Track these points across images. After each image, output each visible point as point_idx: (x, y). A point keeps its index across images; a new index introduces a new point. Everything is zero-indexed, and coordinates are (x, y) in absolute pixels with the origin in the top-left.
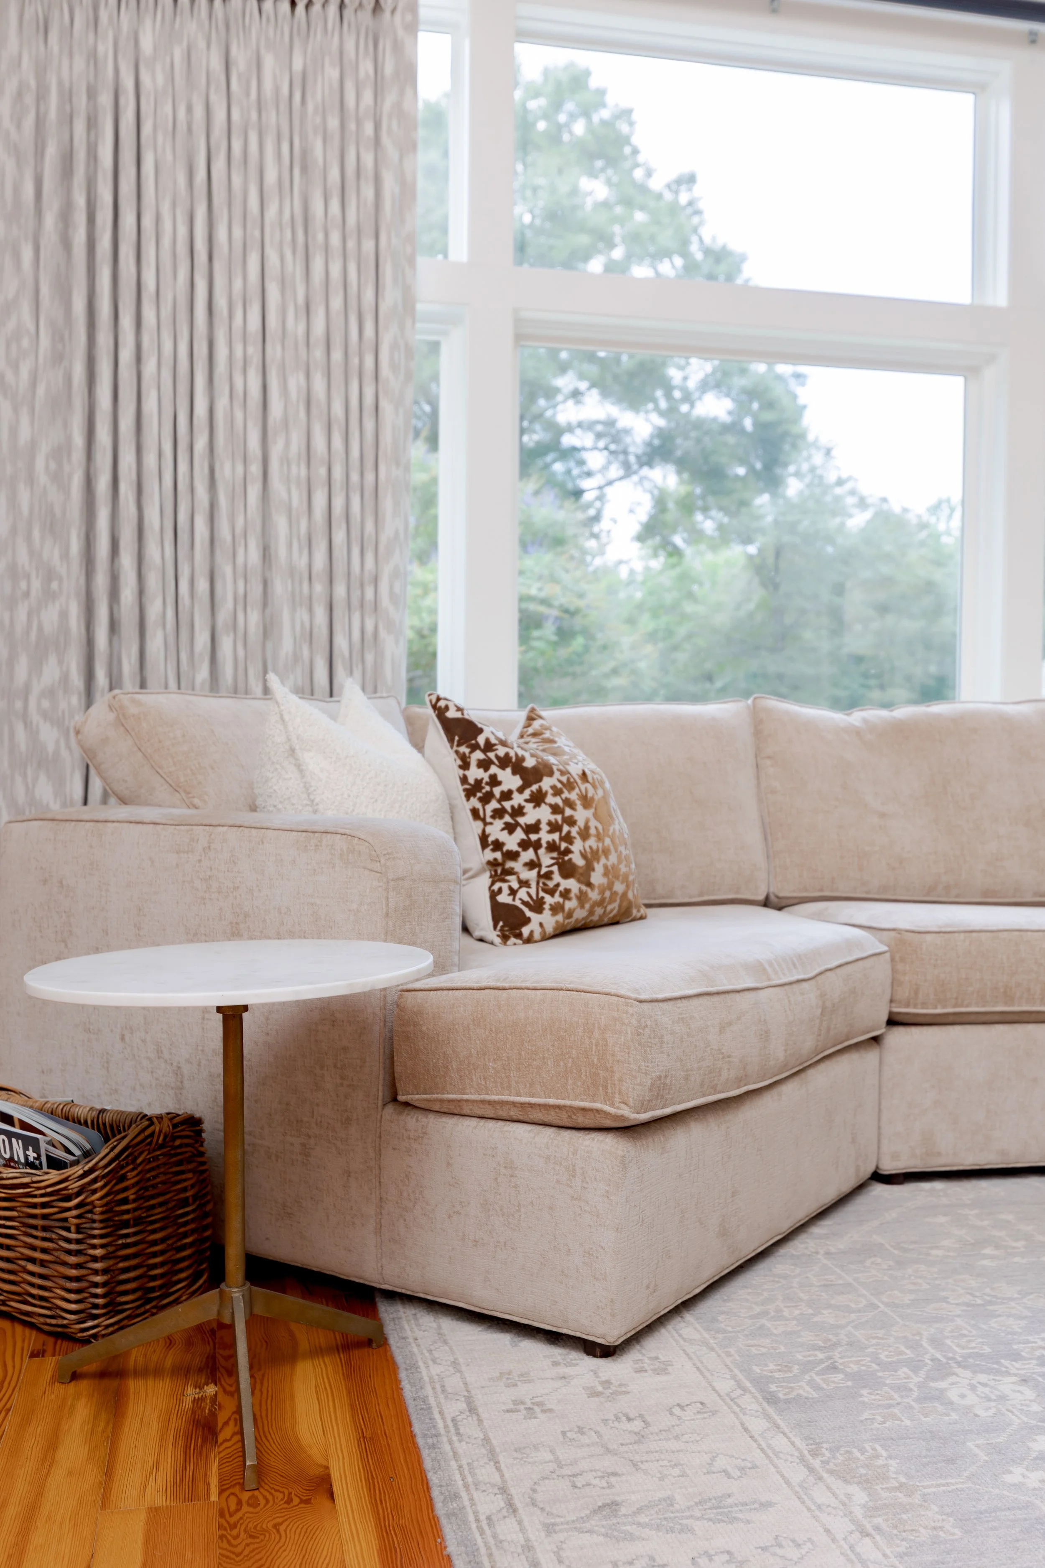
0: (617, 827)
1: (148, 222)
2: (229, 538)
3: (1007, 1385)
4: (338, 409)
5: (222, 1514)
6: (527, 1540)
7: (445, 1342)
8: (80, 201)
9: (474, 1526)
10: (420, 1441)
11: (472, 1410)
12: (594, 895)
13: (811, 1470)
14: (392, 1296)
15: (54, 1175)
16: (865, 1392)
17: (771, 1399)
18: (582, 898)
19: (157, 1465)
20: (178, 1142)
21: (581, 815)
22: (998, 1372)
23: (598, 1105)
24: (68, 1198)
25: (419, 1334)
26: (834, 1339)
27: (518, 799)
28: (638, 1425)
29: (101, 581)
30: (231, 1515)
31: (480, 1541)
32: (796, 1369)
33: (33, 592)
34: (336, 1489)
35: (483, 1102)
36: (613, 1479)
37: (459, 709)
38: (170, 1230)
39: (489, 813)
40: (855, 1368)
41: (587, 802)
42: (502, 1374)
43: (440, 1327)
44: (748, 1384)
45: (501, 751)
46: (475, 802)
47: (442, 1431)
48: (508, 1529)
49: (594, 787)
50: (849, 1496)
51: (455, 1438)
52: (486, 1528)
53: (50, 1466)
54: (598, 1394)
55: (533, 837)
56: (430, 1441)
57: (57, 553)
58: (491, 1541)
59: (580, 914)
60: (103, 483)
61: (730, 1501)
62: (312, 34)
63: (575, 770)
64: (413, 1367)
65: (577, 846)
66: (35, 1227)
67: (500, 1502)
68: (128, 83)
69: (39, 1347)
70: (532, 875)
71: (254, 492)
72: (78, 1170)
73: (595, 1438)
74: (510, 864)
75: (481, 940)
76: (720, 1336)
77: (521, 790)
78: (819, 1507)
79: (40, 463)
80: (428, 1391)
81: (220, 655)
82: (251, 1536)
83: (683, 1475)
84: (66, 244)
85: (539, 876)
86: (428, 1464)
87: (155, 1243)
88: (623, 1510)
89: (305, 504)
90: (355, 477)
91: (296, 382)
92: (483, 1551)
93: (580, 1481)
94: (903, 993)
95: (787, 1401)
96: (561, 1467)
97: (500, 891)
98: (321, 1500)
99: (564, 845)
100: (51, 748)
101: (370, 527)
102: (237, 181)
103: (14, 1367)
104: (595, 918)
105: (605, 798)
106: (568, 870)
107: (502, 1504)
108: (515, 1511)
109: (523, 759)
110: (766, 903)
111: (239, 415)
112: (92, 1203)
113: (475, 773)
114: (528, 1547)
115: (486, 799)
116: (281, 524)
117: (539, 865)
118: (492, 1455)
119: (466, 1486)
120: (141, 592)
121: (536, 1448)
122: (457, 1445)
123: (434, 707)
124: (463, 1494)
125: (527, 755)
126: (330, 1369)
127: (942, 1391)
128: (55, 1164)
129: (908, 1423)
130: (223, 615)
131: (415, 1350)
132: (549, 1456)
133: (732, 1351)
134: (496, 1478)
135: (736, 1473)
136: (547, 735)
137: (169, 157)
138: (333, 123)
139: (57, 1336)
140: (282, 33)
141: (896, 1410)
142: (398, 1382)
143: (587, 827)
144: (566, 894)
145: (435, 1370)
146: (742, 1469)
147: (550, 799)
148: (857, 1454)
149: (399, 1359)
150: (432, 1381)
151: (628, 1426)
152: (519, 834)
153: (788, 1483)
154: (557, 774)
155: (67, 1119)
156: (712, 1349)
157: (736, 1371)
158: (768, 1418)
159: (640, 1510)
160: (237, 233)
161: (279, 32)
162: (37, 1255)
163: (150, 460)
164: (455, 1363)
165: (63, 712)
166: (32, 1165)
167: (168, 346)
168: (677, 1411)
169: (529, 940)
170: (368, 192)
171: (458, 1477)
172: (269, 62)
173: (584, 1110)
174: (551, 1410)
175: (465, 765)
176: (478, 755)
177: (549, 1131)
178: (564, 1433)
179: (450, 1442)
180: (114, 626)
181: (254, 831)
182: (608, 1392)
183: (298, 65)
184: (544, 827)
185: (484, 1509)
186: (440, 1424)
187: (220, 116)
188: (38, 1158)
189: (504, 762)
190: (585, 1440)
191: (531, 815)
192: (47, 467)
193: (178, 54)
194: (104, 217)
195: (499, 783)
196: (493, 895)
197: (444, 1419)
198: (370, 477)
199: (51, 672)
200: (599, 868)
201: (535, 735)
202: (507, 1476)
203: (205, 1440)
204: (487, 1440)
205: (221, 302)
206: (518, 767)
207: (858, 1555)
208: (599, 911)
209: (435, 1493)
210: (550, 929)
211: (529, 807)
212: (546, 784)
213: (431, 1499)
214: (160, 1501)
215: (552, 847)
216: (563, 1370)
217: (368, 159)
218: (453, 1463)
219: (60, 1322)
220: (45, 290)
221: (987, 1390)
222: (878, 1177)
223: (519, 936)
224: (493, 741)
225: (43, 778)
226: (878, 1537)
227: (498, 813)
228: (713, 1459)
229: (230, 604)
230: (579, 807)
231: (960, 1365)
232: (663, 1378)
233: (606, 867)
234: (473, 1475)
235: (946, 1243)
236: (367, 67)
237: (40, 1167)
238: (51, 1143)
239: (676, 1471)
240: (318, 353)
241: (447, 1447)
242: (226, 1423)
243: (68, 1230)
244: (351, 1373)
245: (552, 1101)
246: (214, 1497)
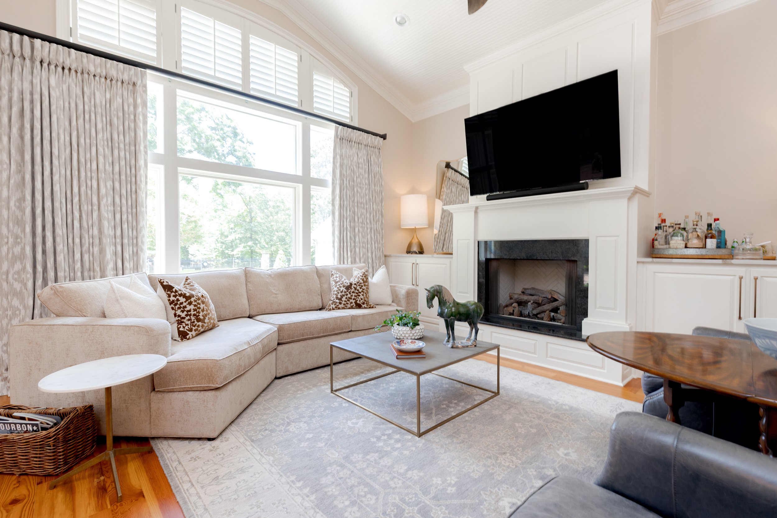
0: (211, 307)
1: (54, 135)
2: (87, 227)
3: (302, 424)
4: (124, 192)
5: (112, 511)
6: (197, 492)
7: (171, 447)
8: (28, 126)
9: (183, 492)
10: (167, 475)
11: (180, 463)
12: (206, 325)
13: (261, 455)
14: (153, 438)
15: (44, 433)
16: (273, 434)
17: (253, 441)
18: (203, 326)
19: (89, 504)
20: (86, 414)
21: (202, 306)
22: (300, 422)
23: (210, 385)
24: (50, 438)
25: (163, 446)
26: (266, 422)
27: (184, 304)
28: (222, 455)
29: (39, 240)
30: (115, 510)
31: (185, 496)
32: (258, 432)
33: (10, 242)
34: (145, 494)
35: (180, 388)
36: (217, 471)
37: (167, 282)
38: (84, 438)
39: (176, 308)
40: (271, 428)
41: (203, 302)
42: (187, 452)
43: (169, 443)
44: (247, 439)
45: (180, 292)
46: (172, 306)
47: (172, 471)
48: (192, 491)
49: (205, 298)
50: (269, 459)
51: (176, 472)
52: (186, 492)
53: (53, 515)
54: (211, 451)
55: (189, 313)
56: (169, 474)
57: (19, 230)
58: (188, 495)
59: (202, 330)
60: (39, 211)
61: (244, 468)
62: (112, 88)
63: (200, 295)
64: (162, 456)
65: (201, 314)
66: (37, 448)
67: (190, 484)
68: (46, 93)
69: (39, 481)
70: (189, 322)
71: (95, 214)
72: (53, 429)
73: (212, 462)
74: (183, 320)
75: (175, 340)
76: (240, 428)
77: (185, 302)
78: (263, 464)
79: (12, 204)
80: (168, 461)
81: (84, 259)
82: (122, 514)
83: (233, 465)
84: (22, 137)
85: (191, 322)
86: (169, 480)
87: (79, 442)
88: (220, 478)
89: (113, 218)
90: (130, 210)
91: (109, 184)
92: (186, 498)
93: (209, 474)
94: (281, 338)
95: (256, 440)
96: (204, 471)
97: (180, 327)
98: (142, 499)
99: (197, 314)
100: (18, 289)
101: (134, 223)
102: (87, 126)
103: (32, 489)
104: (206, 329)
105: (208, 301)
106: (199, 320)
107: (190, 485)
108: (193, 486)
109: (186, 294)
110: (249, 317)
111: (89, 192)
112: (59, 437)
113: (172, 298)
114: (198, 493)
115: (176, 305)
116: (106, 224)
117: (191, 320)
118: (187, 474)
119: (180, 483)
120: (54, 241)
121: (197, 468)
122: (177, 473)
123: (160, 282)
124: (180, 486)
125: (187, 293)
126: (138, 463)
127: (289, 429)
128: (44, 429)
129: (282, 439)
130: (85, 248)
131: (162, 451)
132: (201, 470)
133: (243, 431)
134: (188, 479)
135: (245, 461)
136: (192, 284)
137: (62, 117)
138: (121, 114)
139: (45, 476)
140: (102, 87)
141: (279, 436)
142: (159, 461)
143: (204, 309)
144: (198, 326)
145: (169, 455)
146: (246, 460)
147: (194, 303)
148: (271, 449)
149: (158, 455)
150: (168, 459)
151: (220, 456)
152: (185, 313)
153: (256, 460)
154: (195, 297)
155: (46, 414)
156: (239, 432)
157: (245, 436)
158: (252, 445)
159: (223, 476)
160: (88, 141)
161: (101, 86)
162: (38, 456)
163: (57, 204)
164: (174, 452)
165: (23, 278)
166: (36, 431)
167: (63, 171)
168: (231, 450)
169: (189, 339)
170: (133, 134)
171: (178, 481)
172: (98, 94)
173: (207, 386)
174: (200, 458)
175: (169, 296)
176: (173, 294)
177: (198, 392)
178: (204, 463)
179: (175, 473)
180: (44, 252)
181: (108, 327)
182: (214, 449)
183: (108, 96)
184: (192, 310)
185: (185, 488)
186: (172, 469)
187: (81, 107)
188: (38, 428)
189: (180, 295)
190: (210, 463)
191: (188, 308)
192: (15, 205)
193: (65, 87)
194: (37, 132)
195: (179, 301)
196: (178, 329)
197: (173, 468)
198: (134, 210)
199: (18, 266)
200: (207, 318)
201: (188, 284)
202: (191, 477)
203: (103, 493)
204: (185, 470)
205: (82, 160)
206: (184, 296)
207: (271, 472)
208: (207, 328)
209: (172, 487)
210: (194, 335)
211: (188, 306)
212: (192, 299)
213: (171, 489)
214: (92, 513)
215: (194, 315)
216: (202, 446)
217: (132, 125)
218: (176, 479)
219: (47, 472)
220: (13, 151)
221: (298, 427)
222: (276, 378)
223: (186, 338)
224: (177, 290)
225: (15, 299)
226: (275, 467)
227: (179, 308)
228: (240, 459)
229: (87, 245)
230: (201, 304)
231: (292, 422)
232: (228, 442)
233: (209, 318)
234: (182, 479)
235: (290, 392)
236: (131, 100)
237: (39, 431)
238: (41, 423)
239: (232, 464)
240: (117, 176)
241: (174, 475)
242: (109, 486)
243: (50, 446)
244: (144, 462)
245: (199, 386)
246: (109, 507)
